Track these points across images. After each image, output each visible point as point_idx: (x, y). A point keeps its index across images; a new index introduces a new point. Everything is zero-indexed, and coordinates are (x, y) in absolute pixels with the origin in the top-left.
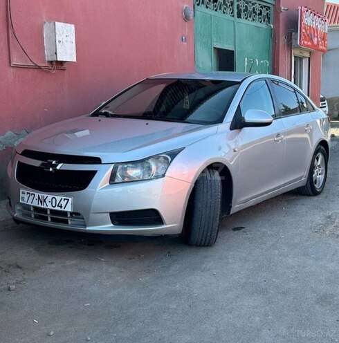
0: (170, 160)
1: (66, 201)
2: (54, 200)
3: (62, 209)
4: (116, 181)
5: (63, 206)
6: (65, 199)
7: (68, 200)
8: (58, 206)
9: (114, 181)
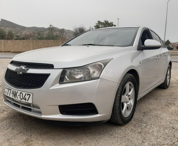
0: (103, 66)
1: (29, 96)
2: (21, 94)
3: (26, 101)
4: (65, 81)
5: (27, 99)
6: (28, 94)
7: (30, 95)
8: (24, 99)
9: (63, 81)
